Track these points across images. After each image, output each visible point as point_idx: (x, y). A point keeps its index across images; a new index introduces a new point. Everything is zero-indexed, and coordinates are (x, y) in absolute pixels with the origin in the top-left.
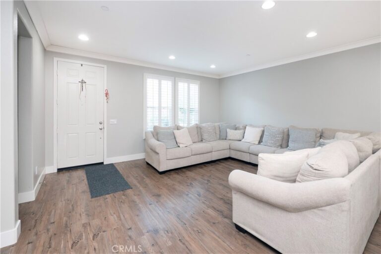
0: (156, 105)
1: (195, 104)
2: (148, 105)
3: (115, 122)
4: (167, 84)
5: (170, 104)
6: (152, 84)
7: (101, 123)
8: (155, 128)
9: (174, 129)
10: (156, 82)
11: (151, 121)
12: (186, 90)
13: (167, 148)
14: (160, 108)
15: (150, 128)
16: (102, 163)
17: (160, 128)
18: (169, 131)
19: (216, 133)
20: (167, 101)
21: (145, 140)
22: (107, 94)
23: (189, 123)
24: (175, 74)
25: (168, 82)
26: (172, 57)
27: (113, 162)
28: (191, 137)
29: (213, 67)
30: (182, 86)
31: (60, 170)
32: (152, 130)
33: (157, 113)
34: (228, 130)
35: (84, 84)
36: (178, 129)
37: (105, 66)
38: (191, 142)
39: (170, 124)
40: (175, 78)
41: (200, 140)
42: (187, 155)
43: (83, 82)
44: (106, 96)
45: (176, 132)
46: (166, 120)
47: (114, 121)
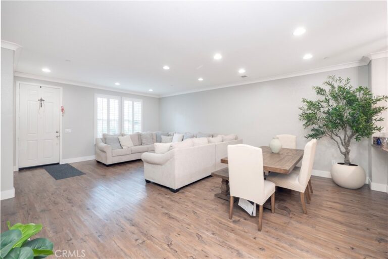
0: (105, 117)
1: (139, 117)
2: (98, 118)
3: (70, 132)
4: (114, 103)
5: (117, 118)
6: (101, 102)
7: (57, 132)
8: (104, 135)
9: (119, 136)
10: (105, 100)
11: (101, 130)
12: (131, 106)
13: (112, 149)
14: (109, 121)
15: (100, 136)
16: (58, 164)
17: (107, 135)
18: (115, 137)
19: (153, 139)
20: (114, 115)
21: (95, 145)
22: (62, 110)
23: (133, 132)
24: (121, 95)
25: (116, 100)
26: (117, 84)
27: (68, 163)
28: (132, 141)
29: (151, 90)
30: (127, 103)
31: (21, 170)
32: (102, 137)
33: (106, 124)
34: (162, 136)
35: (43, 102)
36: (122, 136)
37: (61, 88)
38: (132, 145)
39: (117, 132)
40: (121, 98)
41: (140, 144)
42: (128, 153)
43: (41, 100)
44: (62, 111)
45: (121, 138)
46: (114, 130)
47: (69, 130)
